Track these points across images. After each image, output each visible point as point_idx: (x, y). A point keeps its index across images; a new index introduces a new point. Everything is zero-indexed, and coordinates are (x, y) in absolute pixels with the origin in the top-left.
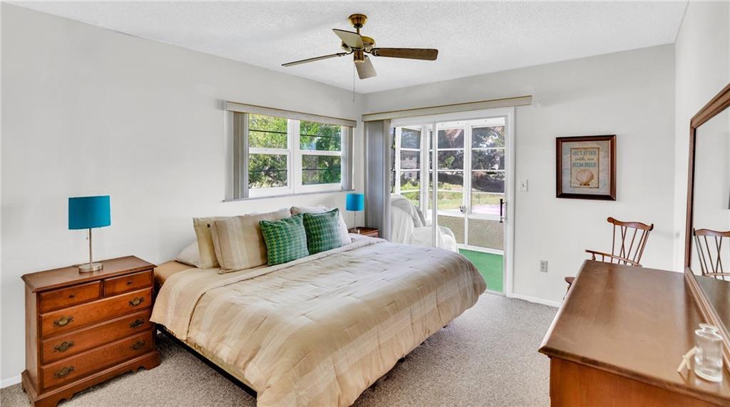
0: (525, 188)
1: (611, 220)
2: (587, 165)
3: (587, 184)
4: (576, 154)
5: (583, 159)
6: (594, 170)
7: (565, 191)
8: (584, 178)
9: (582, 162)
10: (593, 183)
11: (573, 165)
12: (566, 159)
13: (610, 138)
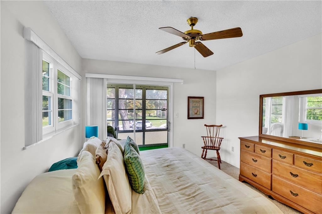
0: (177, 116)
1: (205, 125)
2: (197, 107)
3: (196, 114)
4: (194, 103)
5: (195, 105)
6: (198, 109)
7: (190, 117)
8: (196, 112)
9: (195, 106)
10: (198, 113)
11: (193, 107)
12: (191, 104)
13: (203, 98)
